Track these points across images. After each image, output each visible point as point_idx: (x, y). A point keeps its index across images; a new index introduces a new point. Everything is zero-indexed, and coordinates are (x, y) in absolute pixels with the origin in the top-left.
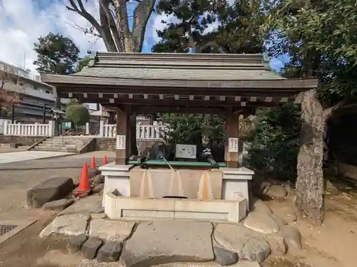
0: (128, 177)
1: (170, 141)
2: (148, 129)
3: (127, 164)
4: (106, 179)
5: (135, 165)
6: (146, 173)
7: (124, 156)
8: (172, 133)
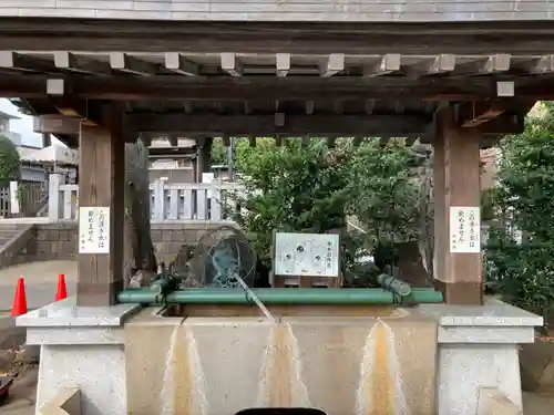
0: (121, 347)
1: (255, 226)
2: (188, 196)
3: (116, 301)
4: (44, 356)
5: (145, 305)
6: (182, 332)
7: (107, 278)
8: (259, 200)
